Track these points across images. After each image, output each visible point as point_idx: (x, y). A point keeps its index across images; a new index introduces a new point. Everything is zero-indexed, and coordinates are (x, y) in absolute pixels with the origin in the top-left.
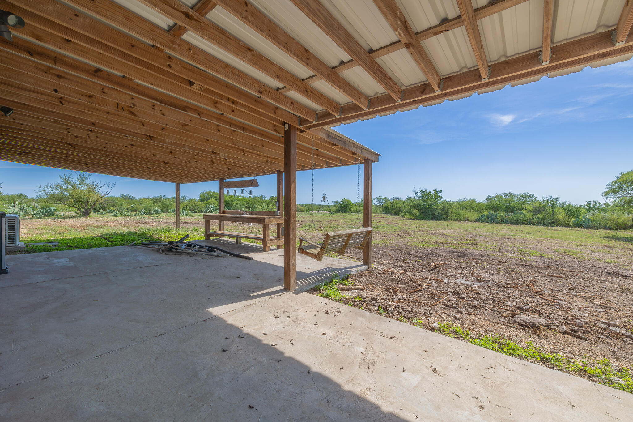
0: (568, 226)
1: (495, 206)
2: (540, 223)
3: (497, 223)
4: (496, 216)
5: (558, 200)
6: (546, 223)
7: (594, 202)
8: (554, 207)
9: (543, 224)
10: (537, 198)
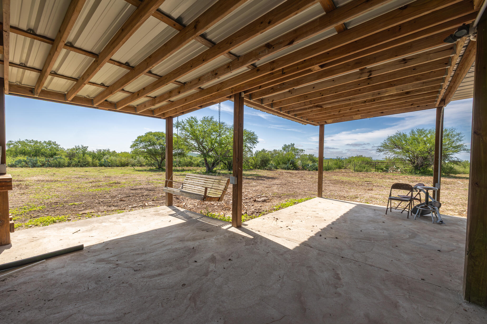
0: (94, 165)
1: (24, 151)
2: (78, 165)
3: (38, 167)
4: (36, 161)
5: (87, 148)
6: (82, 165)
7: (103, 150)
8: (84, 153)
9: (80, 165)
10: (60, 145)
